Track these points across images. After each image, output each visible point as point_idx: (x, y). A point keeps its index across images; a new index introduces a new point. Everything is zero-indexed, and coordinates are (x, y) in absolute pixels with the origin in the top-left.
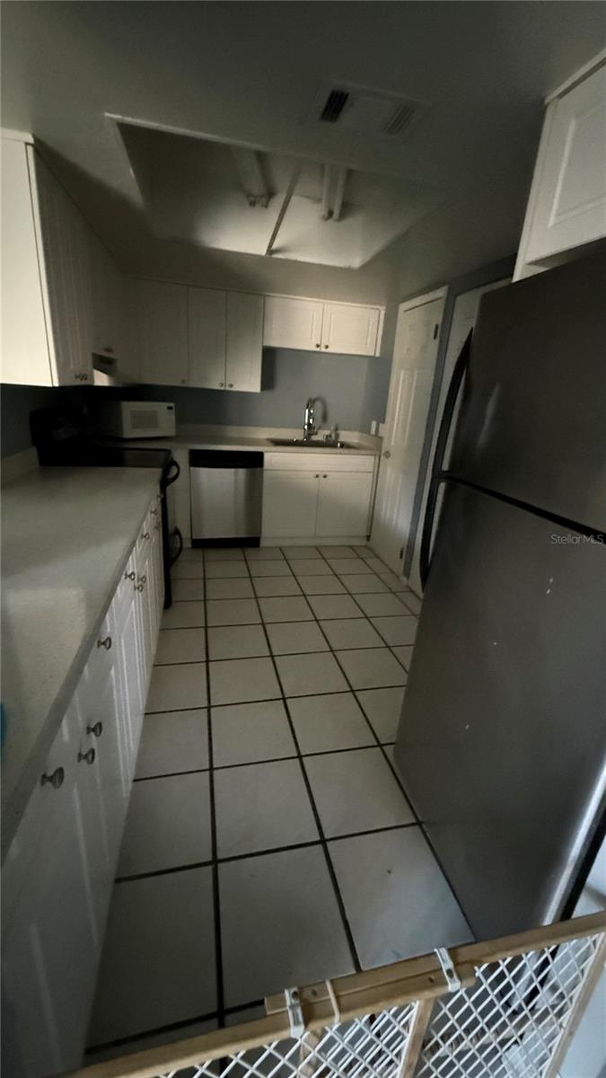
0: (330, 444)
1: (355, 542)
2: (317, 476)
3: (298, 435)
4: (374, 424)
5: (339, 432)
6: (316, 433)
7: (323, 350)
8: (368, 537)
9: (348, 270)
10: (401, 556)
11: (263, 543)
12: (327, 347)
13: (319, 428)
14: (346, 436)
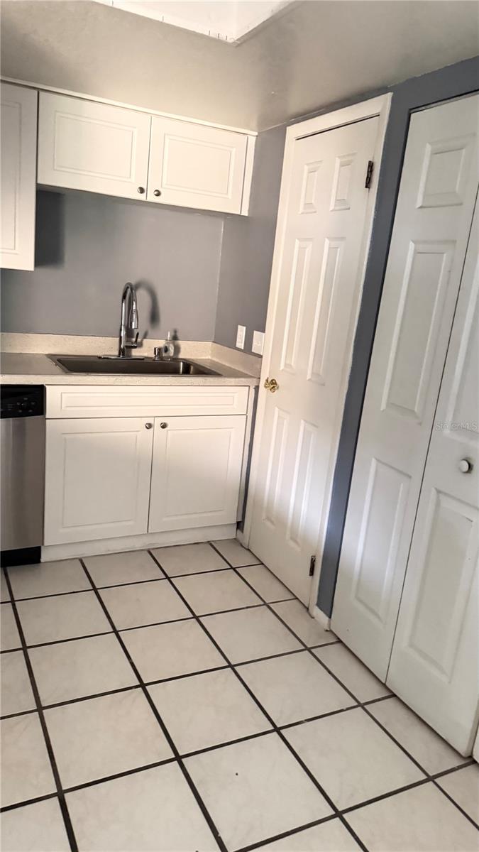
0: (165, 366)
1: (214, 536)
2: (149, 426)
3: (107, 347)
4: (242, 331)
5: (181, 343)
6: (141, 345)
7: (151, 198)
8: (240, 525)
9: (217, 42)
10: (312, 573)
11: (45, 557)
12: (158, 194)
13: (145, 336)
14: (191, 350)
